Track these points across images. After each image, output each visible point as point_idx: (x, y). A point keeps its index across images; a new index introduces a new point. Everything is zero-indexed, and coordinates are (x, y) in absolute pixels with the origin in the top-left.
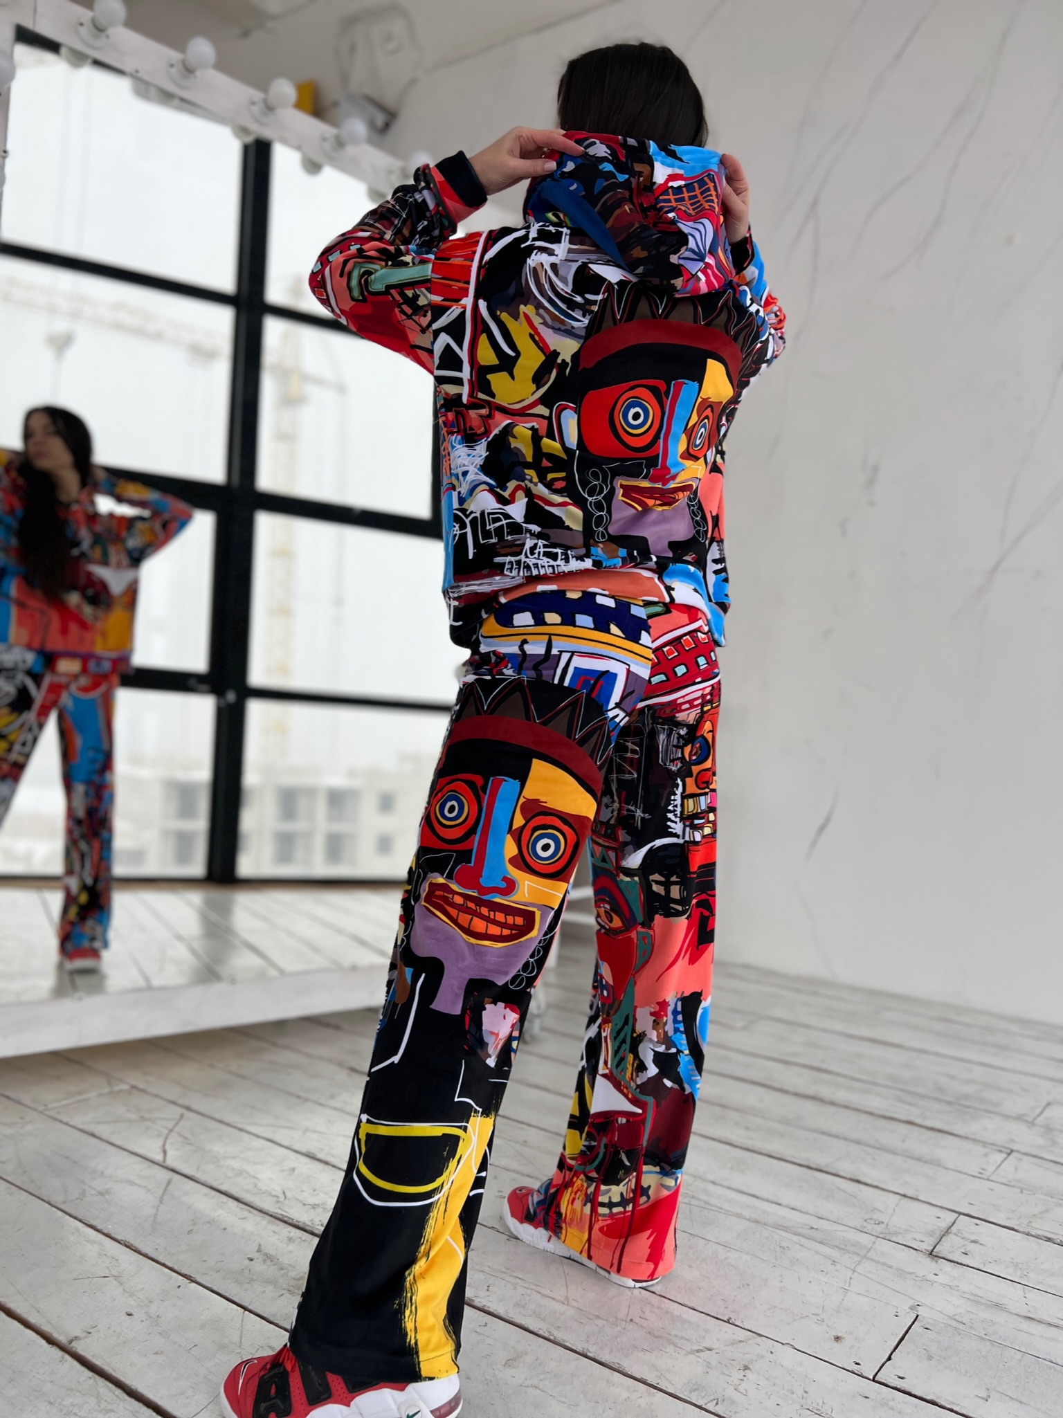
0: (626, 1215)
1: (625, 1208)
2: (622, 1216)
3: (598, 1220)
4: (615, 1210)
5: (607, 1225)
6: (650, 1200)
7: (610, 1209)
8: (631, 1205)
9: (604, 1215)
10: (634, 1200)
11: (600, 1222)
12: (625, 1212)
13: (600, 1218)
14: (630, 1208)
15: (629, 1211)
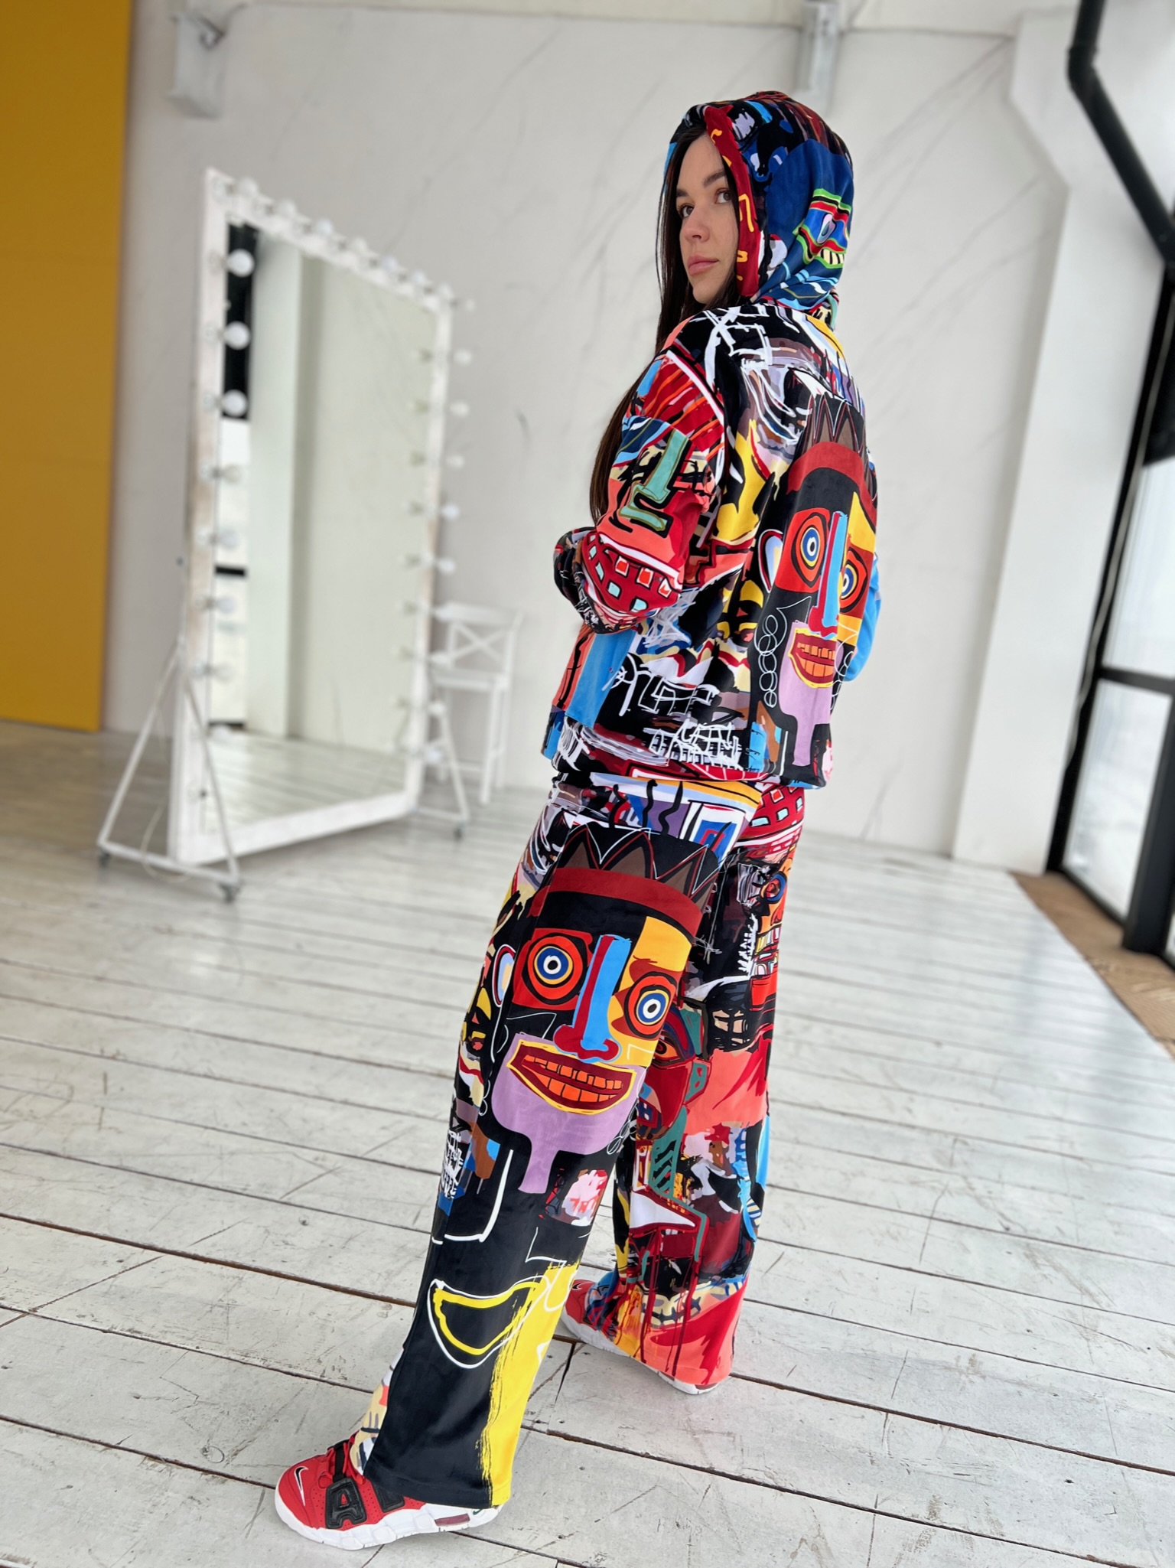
0: (678, 1327)
1: (676, 1321)
2: (674, 1328)
3: (650, 1331)
4: (666, 1323)
5: (659, 1336)
6: (701, 1311)
7: (662, 1322)
8: (682, 1318)
9: (656, 1326)
10: (686, 1313)
11: (652, 1333)
12: (676, 1324)
13: (652, 1329)
14: (681, 1320)
15: (680, 1324)
